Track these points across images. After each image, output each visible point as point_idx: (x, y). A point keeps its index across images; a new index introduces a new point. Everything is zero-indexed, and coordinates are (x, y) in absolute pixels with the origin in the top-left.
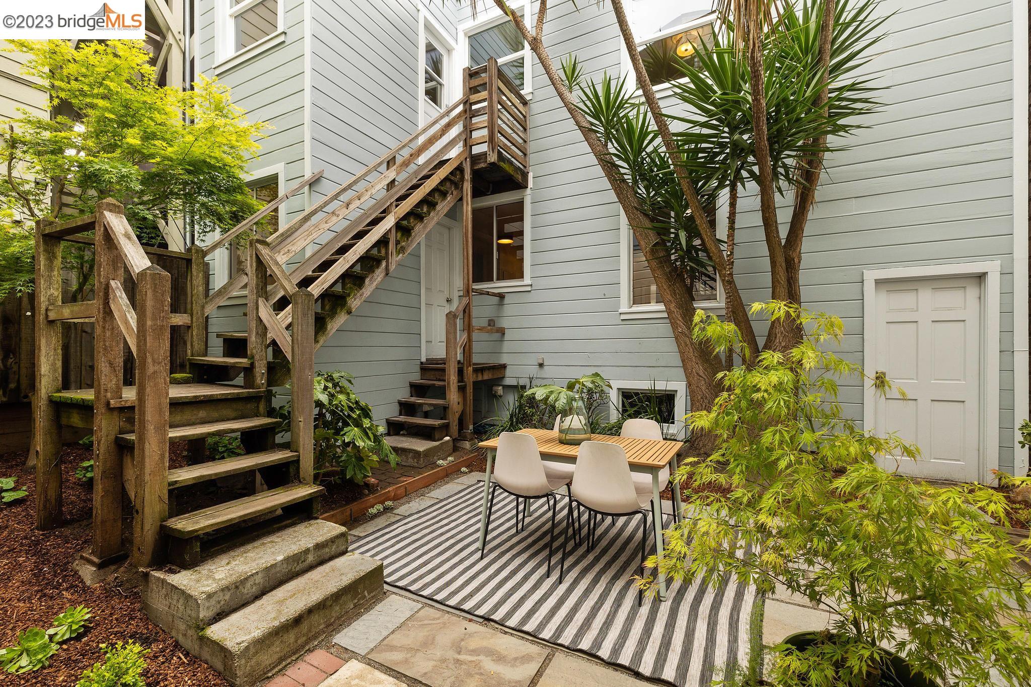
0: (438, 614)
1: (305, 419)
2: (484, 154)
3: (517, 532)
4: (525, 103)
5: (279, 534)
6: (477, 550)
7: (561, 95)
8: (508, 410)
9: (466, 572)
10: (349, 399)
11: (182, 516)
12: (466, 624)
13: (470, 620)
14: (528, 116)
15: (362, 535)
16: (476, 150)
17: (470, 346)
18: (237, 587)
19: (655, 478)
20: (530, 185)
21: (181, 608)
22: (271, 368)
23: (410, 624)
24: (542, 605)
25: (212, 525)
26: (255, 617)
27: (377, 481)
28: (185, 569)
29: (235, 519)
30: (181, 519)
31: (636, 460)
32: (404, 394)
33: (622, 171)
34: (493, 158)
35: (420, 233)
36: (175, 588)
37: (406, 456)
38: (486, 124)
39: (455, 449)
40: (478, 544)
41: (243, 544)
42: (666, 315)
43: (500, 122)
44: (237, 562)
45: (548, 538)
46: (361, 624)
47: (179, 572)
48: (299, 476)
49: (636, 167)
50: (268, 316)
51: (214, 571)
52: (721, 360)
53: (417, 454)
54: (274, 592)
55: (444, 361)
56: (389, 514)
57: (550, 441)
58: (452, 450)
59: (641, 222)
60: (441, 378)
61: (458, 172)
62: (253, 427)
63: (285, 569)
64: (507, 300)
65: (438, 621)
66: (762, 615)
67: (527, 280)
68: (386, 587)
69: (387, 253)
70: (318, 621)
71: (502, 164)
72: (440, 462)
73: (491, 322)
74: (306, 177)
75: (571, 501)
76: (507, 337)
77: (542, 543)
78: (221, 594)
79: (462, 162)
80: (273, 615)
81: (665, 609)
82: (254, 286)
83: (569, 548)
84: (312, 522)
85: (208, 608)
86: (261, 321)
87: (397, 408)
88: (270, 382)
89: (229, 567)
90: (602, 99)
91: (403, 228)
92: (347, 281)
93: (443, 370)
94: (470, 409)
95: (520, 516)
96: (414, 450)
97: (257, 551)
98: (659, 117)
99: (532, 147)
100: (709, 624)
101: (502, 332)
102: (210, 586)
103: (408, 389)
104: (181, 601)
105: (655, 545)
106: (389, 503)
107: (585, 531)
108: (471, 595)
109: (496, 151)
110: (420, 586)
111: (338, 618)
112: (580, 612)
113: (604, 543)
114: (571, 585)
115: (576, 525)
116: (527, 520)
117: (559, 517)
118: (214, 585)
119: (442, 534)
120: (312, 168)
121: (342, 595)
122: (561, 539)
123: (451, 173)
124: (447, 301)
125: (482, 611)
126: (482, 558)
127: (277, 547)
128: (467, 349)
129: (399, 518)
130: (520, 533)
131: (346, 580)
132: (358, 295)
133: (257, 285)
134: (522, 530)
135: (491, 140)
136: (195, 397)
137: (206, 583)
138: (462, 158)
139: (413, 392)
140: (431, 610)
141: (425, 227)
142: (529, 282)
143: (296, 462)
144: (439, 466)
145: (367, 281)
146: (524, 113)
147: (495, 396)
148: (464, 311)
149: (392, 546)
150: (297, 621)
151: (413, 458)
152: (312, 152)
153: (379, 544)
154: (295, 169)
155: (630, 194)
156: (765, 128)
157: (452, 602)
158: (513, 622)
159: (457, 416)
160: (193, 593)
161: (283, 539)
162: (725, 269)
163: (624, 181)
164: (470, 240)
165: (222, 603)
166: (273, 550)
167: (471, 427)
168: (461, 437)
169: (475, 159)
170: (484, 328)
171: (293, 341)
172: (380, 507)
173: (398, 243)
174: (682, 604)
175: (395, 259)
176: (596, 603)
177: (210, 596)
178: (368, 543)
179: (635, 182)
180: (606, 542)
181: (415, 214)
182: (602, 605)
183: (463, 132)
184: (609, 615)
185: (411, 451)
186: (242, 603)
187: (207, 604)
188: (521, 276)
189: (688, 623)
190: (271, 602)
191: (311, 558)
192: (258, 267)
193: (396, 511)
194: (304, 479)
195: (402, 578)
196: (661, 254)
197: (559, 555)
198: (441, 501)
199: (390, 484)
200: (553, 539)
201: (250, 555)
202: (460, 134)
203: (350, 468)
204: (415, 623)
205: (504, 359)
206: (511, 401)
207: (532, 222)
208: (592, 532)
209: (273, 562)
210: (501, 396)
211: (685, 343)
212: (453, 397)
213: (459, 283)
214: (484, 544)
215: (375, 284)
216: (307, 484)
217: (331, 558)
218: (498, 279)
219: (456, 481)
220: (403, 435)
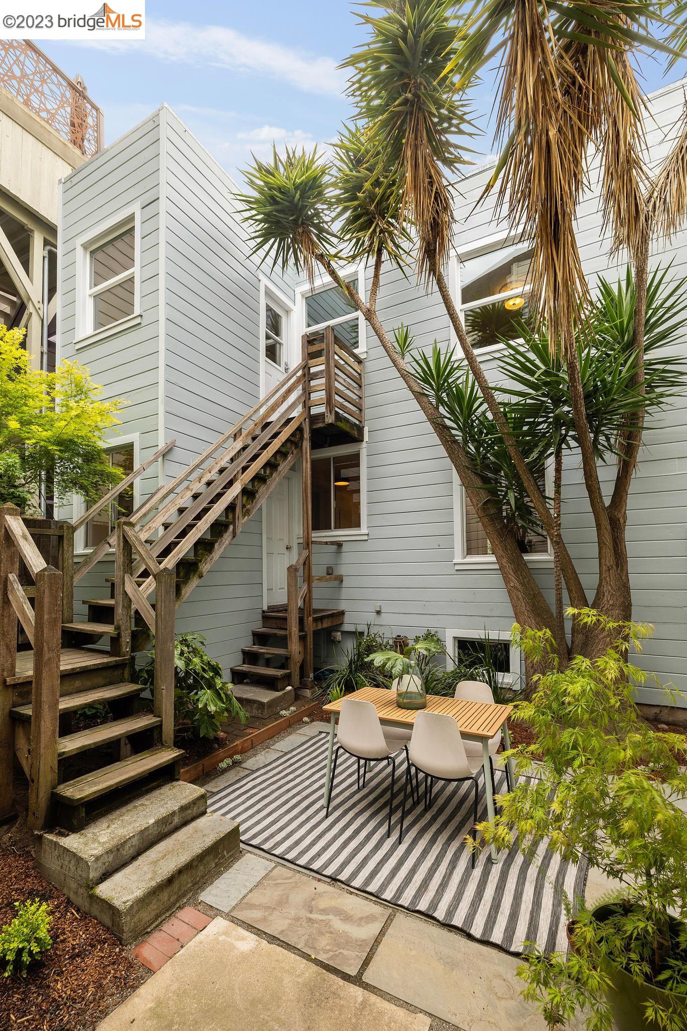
0: (290, 873)
1: (166, 687)
2: (322, 415)
3: (359, 789)
4: (360, 362)
5: (147, 797)
6: (322, 807)
7: (394, 361)
8: (347, 656)
9: (313, 831)
10: (202, 661)
11: (68, 783)
12: (315, 883)
13: (319, 880)
14: (363, 374)
15: (215, 790)
16: (314, 411)
17: (310, 596)
18: (118, 850)
19: (486, 746)
20: (366, 438)
21: (73, 868)
22: (134, 636)
23: (265, 883)
24: (383, 865)
25: (95, 792)
26: (134, 878)
27: (225, 735)
28: (73, 832)
29: (113, 785)
30: (68, 786)
31: (467, 730)
32: (247, 643)
33: (453, 432)
34: (330, 419)
35: (264, 494)
36: (66, 850)
37: (251, 707)
38: (324, 388)
39: (297, 697)
40: (323, 802)
41: (118, 807)
42: (497, 567)
43: (337, 384)
44: (115, 826)
45: (388, 795)
46: (223, 882)
47: (68, 835)
48: (161, 740)
49: (467, 428)
50: (134, 591)
51: (98, 834)
52: (552, 614)
53: (261, 705)
54: (147, 853)
55: (284, 608)
56: (238, 768)
57: (388, 704)
58: (293, 699)
59: (472, 480)
60: (283, 626)
61: (298, 432)
62: (122, 695)
63: (155, 831)
64: (345, 548)
65: (290, 881)
66: (585, 880)
67: (364, 529)
68: (242, 845)
69: (234, 518)
70: (186, 878)
71: (339, 424)
72: (283, 712)
73: (330, 571)
74: (160, 448)
75: (409, 766)
76: (345, 584)
77: (382, 801)
78: (106, 856)
79: (301, 424)
80: (149, 876)
81: (496, 870)
82: (121, 563)
83: (407, 807)
84: (175, 783)
85: (96, 869)
86: (126, 594)
87: (240, 657)
88: (133, 649)
89: (109, 831)
90: (432, 367)
91: (248, 493)
92: (199, 548)
93: (285, 619)
94: (310, 658)
95: (362, 771)
96: (258, 701)
97: (131, 814)
98: (485, 389)
99: (367, 402)
100: (536, 887)
101: (340, 579)
102: (97, 850)
103: (251, 638)
104: (73, 862)
105: (485, 810)
106: (237, 757)
107: (422, 789)
108: (319, 855)
109: (333, 413)
110: (272, 844)
111: (203, 877)
112: (418, 873)
113: (441, 801)
114: (410, 845)
115: (414, 782)
116: (368, 776)
117: (398, 772)
118: (100, 849)
119: (288, 791)
120: (166, 439)
121: (206, 855)
122: (401, 797)
123: (292, 435)
124: (287, 548)
125: (329, 871)
126: (327, 816)
127: (147, 810)
128: (308, 599)
129: (247, 772)
130: (361, 790)
131: (209, 841)
132: (209, 559)
133: (124, 562)
134: (364, 786)
135: (329, 402)
136: (73, 669)
137: (93, 846)
138: (302, 419)
139: (256, 640)
140: (284, 869)
141: (267, 489)
142: (366, 532)
143: (159, 727)
144: (282, 717)
145: (216, 545)
146: (359, 372)
147: (334, 642)
148: (304, 564)
149: (243, 803)
150: (170, 881)
151: (258, 709)
152: (165, 424)
153: (231, 801)
154: (149, 439)
155: (461, 454)
156: (583, 409)
157: (302, 861)
158: (358, 882)
159: (298, 665)
160: (83, 856)
161: (152, 803)
162: (553, 529)
163: (456, 442)
164: (309, 495)
165: (107, 864)
166: (144, 813)
167: (312, 675)
168: (303, 685)
169: (314, 419)
170: (323, 577)
171: (156, 615)
172: (229, 761)
173: (244, 506)
174: (512, 866)
175: (242, 522)
176: (433, 864)
177: (97, 858)
178: (221, 799)
179: (466, 442)
180: (443, 801)
181: (259, 479)
182: (438, 866)
183: (302, 395)
184: (444, 877)
185: (255, 702)
186: (122, 863)
187: (95, 866)
188: (358, 525)
189: (516, 886)
190: (146, 863)
191: (176, 820)
192: (124, 546)
193: (244, 765)
194: (166, 742)
195: (255, 836)
196: (492, 511)
197: (399, 814)
198: (286, 754)
199: (237, 737)
200: (394, 796)
201: (126, 818)
202: (299, 398)
203: (203, 726)
204: (270, 882)
205: (343, 606)
206: (350, 646)
207: (368, 474)
208: (429, 790)
209: (146, 826)
210: (339, 642)
211: (518, 597)
212: (295, 647)
213: (298, 530)
214: (329, 800)
215: (223, 547)
216: (168, 747)
217: (194, 819)
218: (335, 528)
219: (299, 732)
220: (247, 684)
